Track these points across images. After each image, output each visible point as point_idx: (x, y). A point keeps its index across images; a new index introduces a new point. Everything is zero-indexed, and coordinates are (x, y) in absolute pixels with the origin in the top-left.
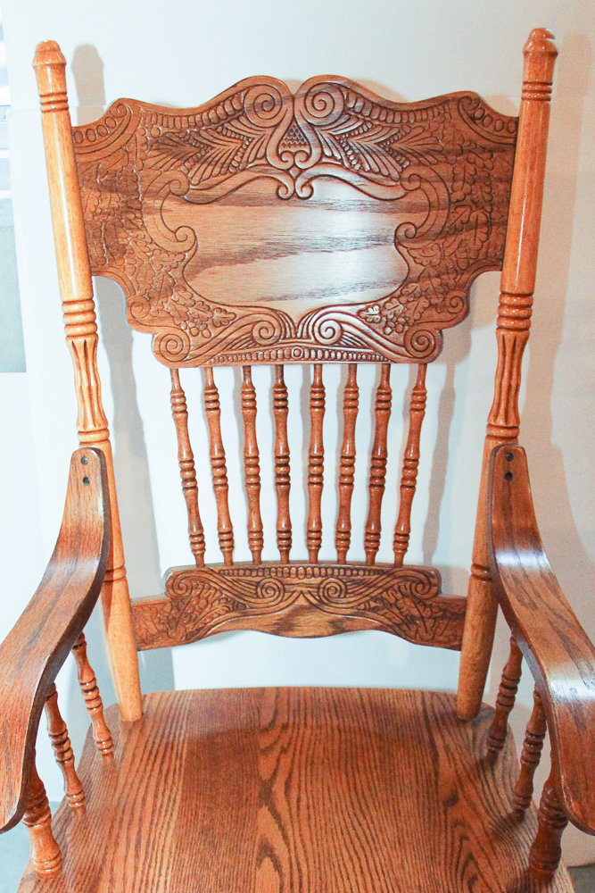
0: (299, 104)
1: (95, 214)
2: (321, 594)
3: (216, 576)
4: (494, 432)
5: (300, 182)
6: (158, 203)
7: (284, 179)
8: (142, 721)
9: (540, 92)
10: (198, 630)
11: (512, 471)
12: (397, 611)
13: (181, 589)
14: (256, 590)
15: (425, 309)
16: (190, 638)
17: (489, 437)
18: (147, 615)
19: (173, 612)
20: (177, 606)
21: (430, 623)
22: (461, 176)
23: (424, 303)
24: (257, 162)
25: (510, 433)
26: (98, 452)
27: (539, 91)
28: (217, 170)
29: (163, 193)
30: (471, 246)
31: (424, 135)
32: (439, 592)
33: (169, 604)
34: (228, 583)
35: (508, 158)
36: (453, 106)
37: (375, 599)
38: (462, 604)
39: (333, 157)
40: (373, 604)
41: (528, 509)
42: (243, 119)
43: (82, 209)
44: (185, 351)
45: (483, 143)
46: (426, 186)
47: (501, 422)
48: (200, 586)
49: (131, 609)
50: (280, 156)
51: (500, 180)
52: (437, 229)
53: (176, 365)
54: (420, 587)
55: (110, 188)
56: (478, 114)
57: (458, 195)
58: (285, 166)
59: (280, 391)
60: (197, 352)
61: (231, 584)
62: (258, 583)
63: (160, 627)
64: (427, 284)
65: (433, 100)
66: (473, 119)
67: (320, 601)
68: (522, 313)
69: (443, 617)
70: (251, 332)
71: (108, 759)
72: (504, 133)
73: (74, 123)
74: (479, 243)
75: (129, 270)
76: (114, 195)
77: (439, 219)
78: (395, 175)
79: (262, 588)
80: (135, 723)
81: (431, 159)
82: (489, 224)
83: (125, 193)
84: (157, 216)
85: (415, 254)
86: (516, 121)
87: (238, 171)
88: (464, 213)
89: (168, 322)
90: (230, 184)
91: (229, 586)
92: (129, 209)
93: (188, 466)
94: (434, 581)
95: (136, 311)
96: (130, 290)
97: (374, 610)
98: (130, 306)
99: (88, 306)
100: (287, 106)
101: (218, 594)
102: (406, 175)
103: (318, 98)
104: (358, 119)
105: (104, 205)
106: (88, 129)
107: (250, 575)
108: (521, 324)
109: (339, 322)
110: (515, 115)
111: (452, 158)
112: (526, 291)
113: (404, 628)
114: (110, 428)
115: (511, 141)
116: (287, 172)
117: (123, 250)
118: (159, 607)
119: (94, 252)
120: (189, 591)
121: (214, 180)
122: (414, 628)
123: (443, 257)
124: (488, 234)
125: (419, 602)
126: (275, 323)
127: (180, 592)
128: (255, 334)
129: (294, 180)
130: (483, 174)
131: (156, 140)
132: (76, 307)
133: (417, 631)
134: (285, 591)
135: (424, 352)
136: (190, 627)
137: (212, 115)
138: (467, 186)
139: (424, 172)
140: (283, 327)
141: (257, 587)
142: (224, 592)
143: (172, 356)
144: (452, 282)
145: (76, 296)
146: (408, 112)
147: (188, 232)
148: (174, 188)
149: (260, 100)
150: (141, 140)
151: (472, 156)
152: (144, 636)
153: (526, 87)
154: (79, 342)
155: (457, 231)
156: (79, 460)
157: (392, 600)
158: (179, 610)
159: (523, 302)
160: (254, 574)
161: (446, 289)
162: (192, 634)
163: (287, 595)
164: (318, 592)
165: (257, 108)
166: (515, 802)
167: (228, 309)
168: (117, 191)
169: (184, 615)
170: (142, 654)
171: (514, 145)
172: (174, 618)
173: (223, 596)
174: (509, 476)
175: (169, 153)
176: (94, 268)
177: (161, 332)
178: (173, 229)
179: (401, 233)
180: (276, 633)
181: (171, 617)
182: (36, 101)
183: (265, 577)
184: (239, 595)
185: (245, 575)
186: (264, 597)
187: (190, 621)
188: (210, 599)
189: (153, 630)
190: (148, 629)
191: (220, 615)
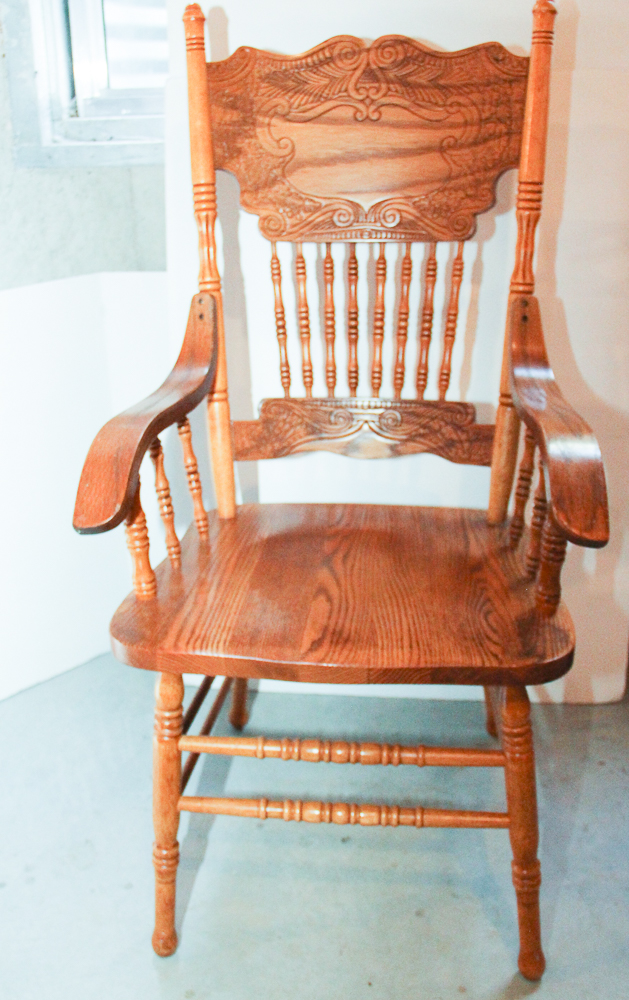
0: (372, 55)
1: (220, 124)
2: (381, 423)
3: (299, 404)
4: (516, 288)
5: (373, 108)
6: (267, 120)
7: (361, 106)
8: (234, 520)
9: (546, 37)
10: (284, 448)
11: (528, 314)
12: (440, 437)
13: (271, 413)
14: (330, 418)
15: (463, 199)
16: (276, 454)
17: (512, 292)
18: (244, 432)
19: (264, 431)
20: (267, 427)
21: (466, 445)
22: (488, 100)
23: (461, 194)
24: (340, 94)
25: (527, 288)
26: (212, 297)
27: (544, 38)
28: (311, 99)
29: (271, 113)
30: (497, 150)
31: (462, 74)
32: (473, 420)
33: (261, 425)
34: (309, 412)
35: (522, 86)
36: (483, 52)
37: (424, 427)
38: (491, 429)
39: (397, 91)
40: (422, 431)
41: (539, 339)
42: (332, 65)
43: (211, 120)
44: (282, 228)
45: (505, 76)
46: (463, 109)
47: (520, 280)
48: (286, 413)
49: (230, 425)
50: (357, 90)
51: (517, 101)
52: (471, 140)
53: (274, 239)
54: (458, 416)
55: (233, 107)
56: (501, 57)
57: (486, 115)
58: (361, 97)
59: (353, 261)
60: (290, 230)
61: (311, 413)
62: (332, 412)
63: (254, 443)
64: (463, 181)
65: (469, 49)
66: (497, 60)
67: (381, 428)
68: (535, 196)
69: (477, 440)
70: (331, 217)
71: (204, 537)
72: (519, 69)
73: (209, 60)
74: (502, 148)
75: (243, 167)
76: (235, 112)
77: (472, 132)
78: (441, 103)
79: (335, 416)
80: (230, 520)
81: (466, 89)
82: (509, 134)
83: (244, 111)
84: (266, 129)
85: (456, 159)
86: (527, 60)
87: (327, 99)
88: (490, 127)
89: (271, 207)
90: (320, 109)
91: (309, 414)
92: (244, 122)
93: (281, 317)
94: (470, 411)
95: (246, 196)
96: (242, 181)
97: (422, 436)
98: (243, 192)
99: (210, 189)
100: (364, 55)
101: (300, 420)
102: (448, 103)
103: (387, 50)
104: (414, 64)
105: (227, 118)
106: (218, 65)
107: (326, 406)
108: (534, 205)
109: (399, 211)
110: (526, 56)
111: (481, 88)
112: (536, 179)
113: (447, 450)
114: (222, 282)
115: (524, 74)
116: (362, 101)
117: (239, 151)
118: (253, 427)
119: (219, 151)
120: (277, 415)
121: (309, 106)
122: (454, 450)
123: (474, 161)
124: (508, 141)
125: (458, 427)
126: (350, 210)
127: (270, 416)
128: (335, 219)
129: (368, 107)
130: (505, 99)
131: (268, 76)
132: (203, 189)
133: (456, 453)
134: (353, 420)
135: (463, 231)
136: (277, 445)
137: (309, 60)
138: (493, 109)
139: (462, 100)
140: (357, 214)
141: (330, 415)
142: (305, 419)
143: (272, 231)
144: (482, 178)
145: (202, 182)
146: (451, 58)
147: (288, 142)
148: (279, 109)
149: (344, 51)
150: (257, 75)
151: (496, 86)
152: (239, 449)
153: (536, 35)
154: (204, 214)
155: (485, 140)
156: (197, 301)
157: (437, 427)
158: (268, 430)
159: (536, 188)
160: (329, 404)
161: (477, 183)
162: (279, 451)
163: (354, 423)
164: (379, 422)
165: (343, 56)
166: (529, 565)
167: (316, 200)
168: (236, 109)
169: (272, 435)
170: (236, 464)
171: (526, 77)
172: (264, 437)
173: (305, 422)
174: (525, 318)
175: (275, 85)
176: (217, 165)
177: (264, 213)
178: (277, 138)
179: (445, 143)
180: (345, 454)
181: (262, 436)
182: (183, 43)
183: (337, 407)
184: (317, 421)
185: (321, 405)
186: (336, 424)
187: (276, 441)
188: (294, 423)
189: (247, 445)
190: (243, 443)
191: (301, 437)
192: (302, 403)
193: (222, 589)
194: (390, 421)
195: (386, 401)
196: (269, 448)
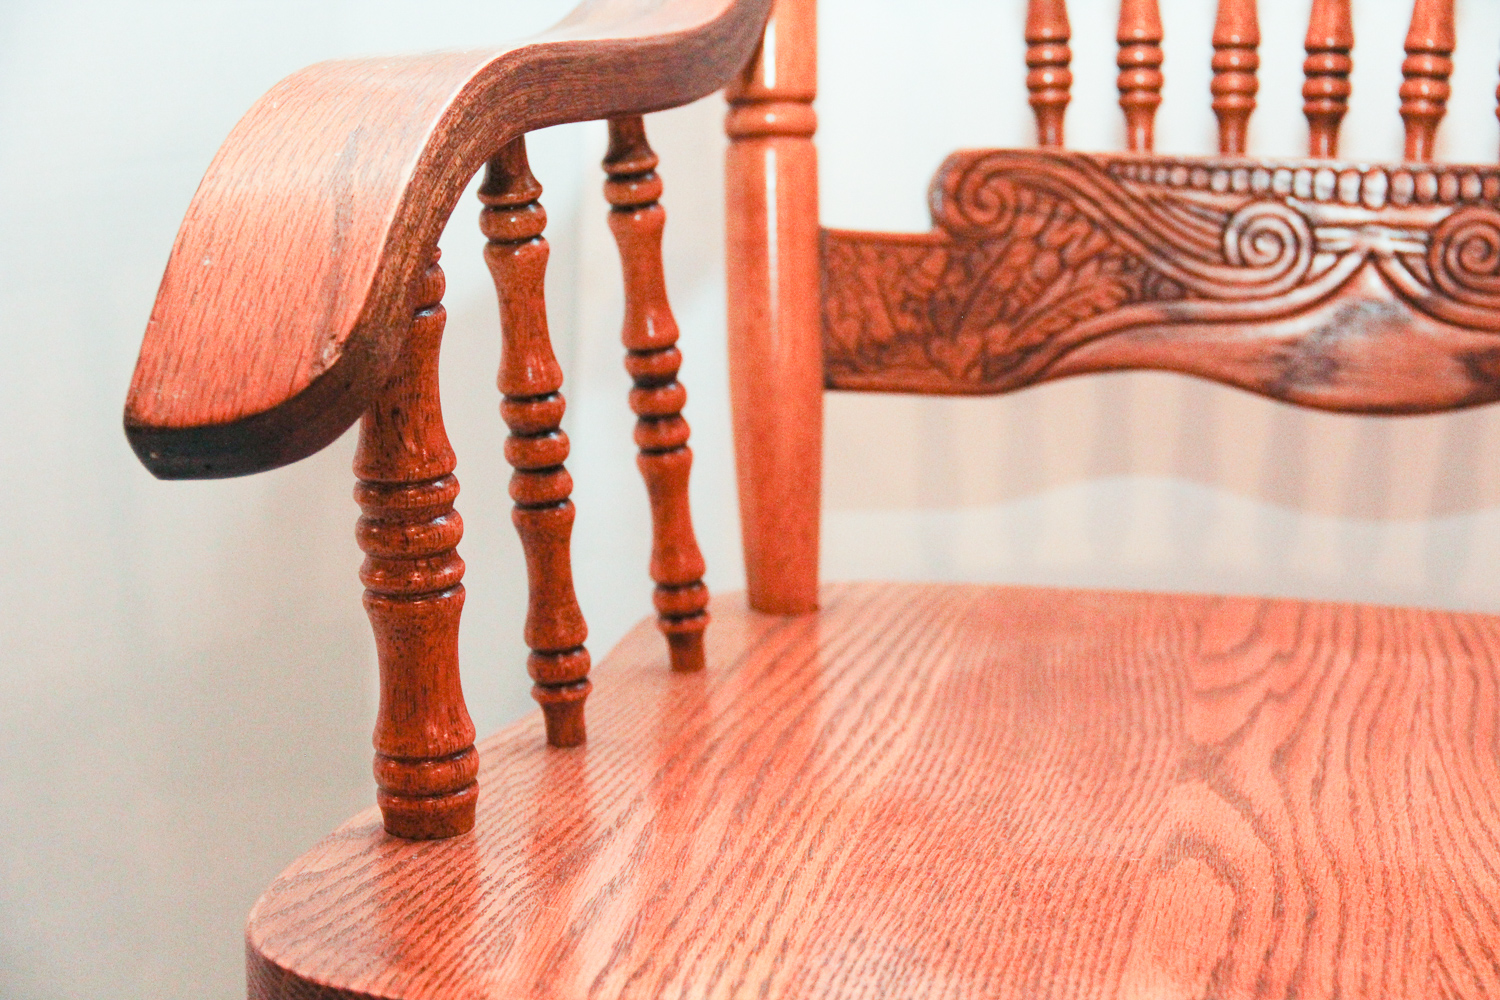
2: (1437, 263)
3: (1099, 177)
10: (1029, 350)
13: (981, 206)
14: (1222, 237)
16: (995, 377)
18: (871, 275)
19: (951, 278)
20: (965, 263)
33: (940, 253)
34: (1135, 207)
48: (1045, 208)
49: (817, 246)
61: (1142, 213)
62: (1231, 214)
63: (907, 322)
67: (1435, 286)
79: (1241, 232)
91: (1135, 216)
101: (1098, 240)
107: (1208, 188)
118: (909, 255)
120: (1008, 216)
127: (980, 217)
134: (1315, 248)
136: (1001, 338)
141: (1225, 227)
142: (1120, 235)
152: (851, 343)
158: (969, 275)
160: (1220, 182)
162: (1005, 361)
163: (1322, 262)
164: (1427, 257)
169: (984, 293)
172: (952, 300)
173: (1116, 250)
180: (1273, 390)
181: (941, 295)
183: (1255, 196)
184: (1165, 248)
185: (1189, 185)
186: (1245, 264)
187: (1001, 317)
188: (1072, 252)
189: (882, 328)
190: (865, 320)
191: (1098, 311)
192: (1111, 169)
193: (757, 818)
194: (1471, 258)
195: (1461, 173)
196: (970, 343)
